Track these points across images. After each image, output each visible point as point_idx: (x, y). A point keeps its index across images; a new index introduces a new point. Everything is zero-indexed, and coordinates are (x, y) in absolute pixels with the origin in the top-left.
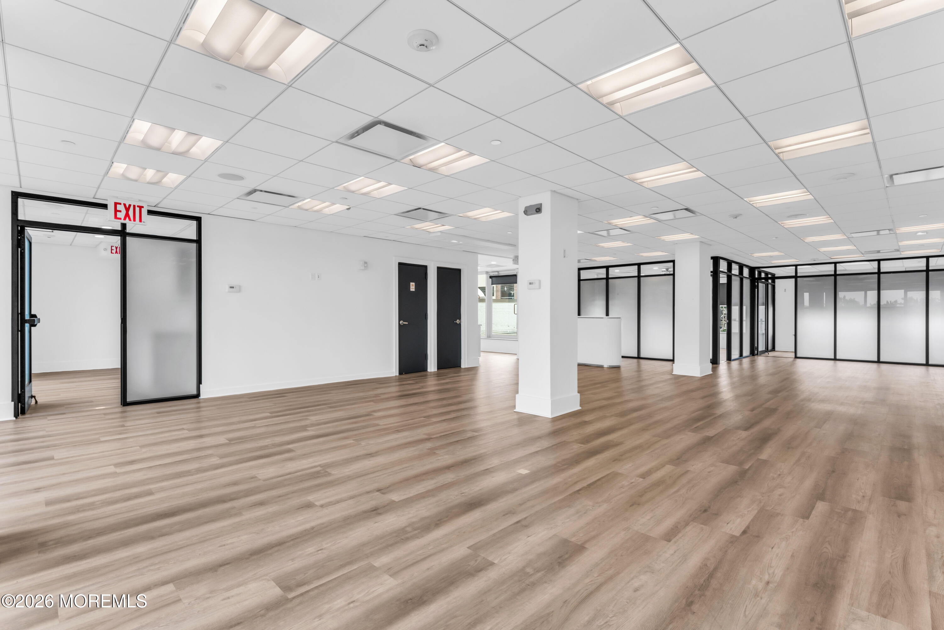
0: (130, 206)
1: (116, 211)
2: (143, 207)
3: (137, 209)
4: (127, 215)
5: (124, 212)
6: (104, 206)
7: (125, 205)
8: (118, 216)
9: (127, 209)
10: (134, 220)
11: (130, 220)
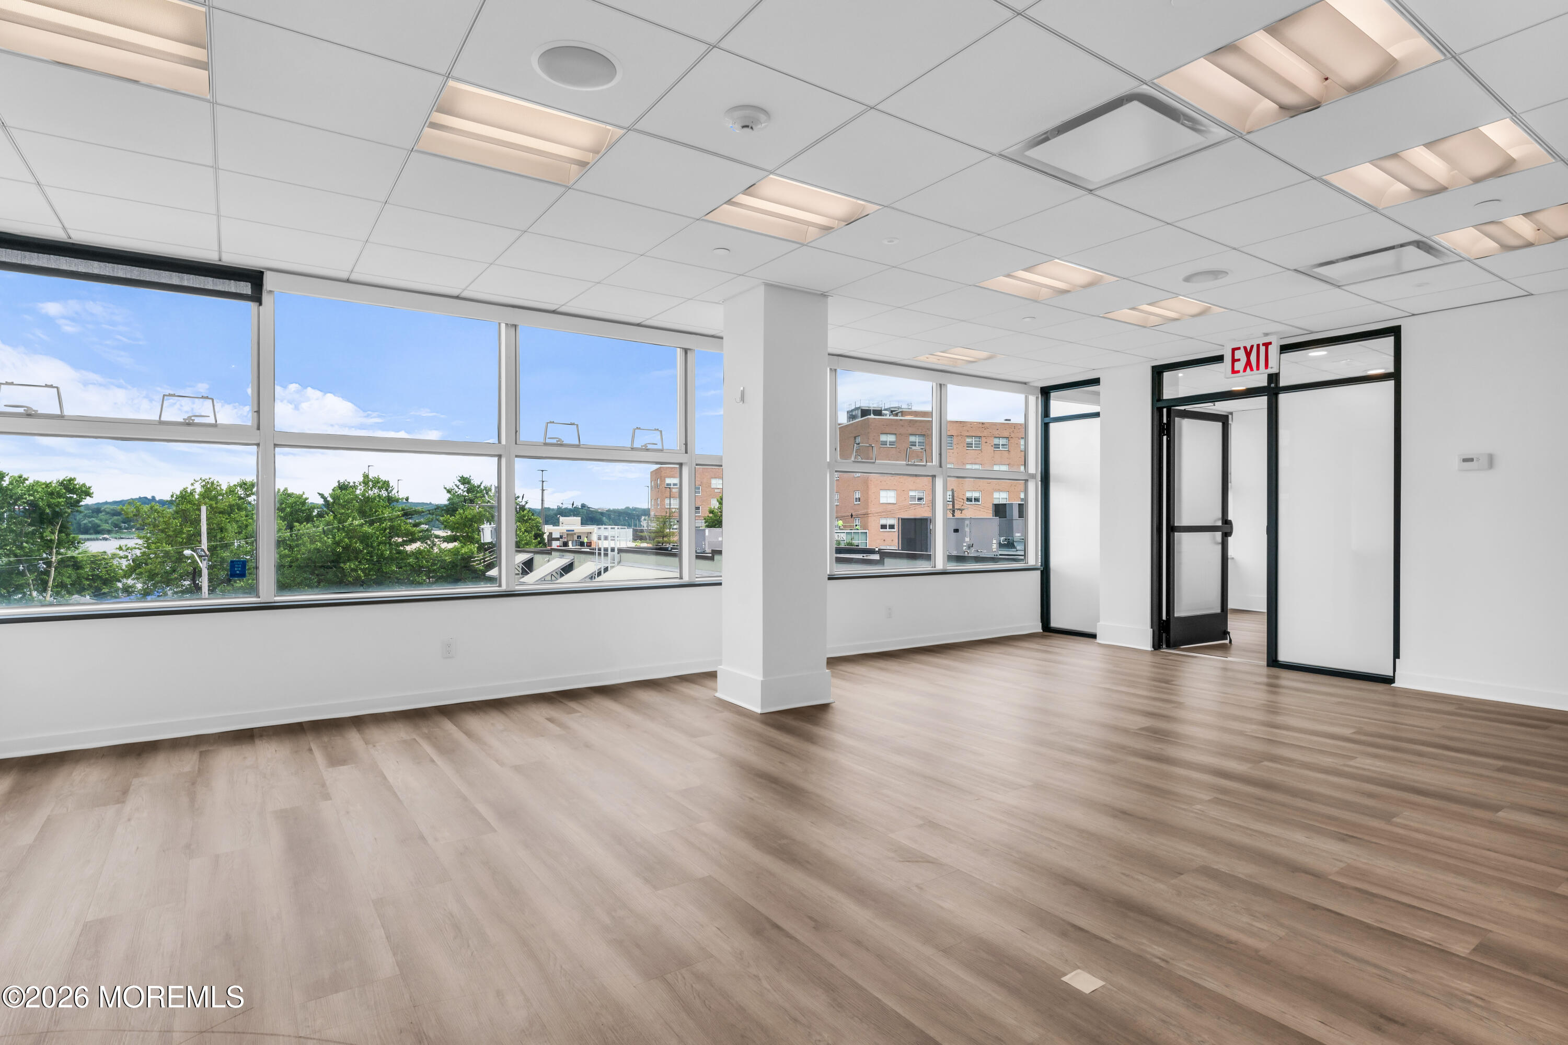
0: (1252, 347)
1: (1234, 360)
2: (1270, 343)
3: (1262, 349)
4: (1248, 363)
5: (1244, 360)
6: (1219, 359)
7: (1245, 348)
8: (1236, 369)
9: (1248, 354)
10: (1258, 368)
11: (1252, 369)
